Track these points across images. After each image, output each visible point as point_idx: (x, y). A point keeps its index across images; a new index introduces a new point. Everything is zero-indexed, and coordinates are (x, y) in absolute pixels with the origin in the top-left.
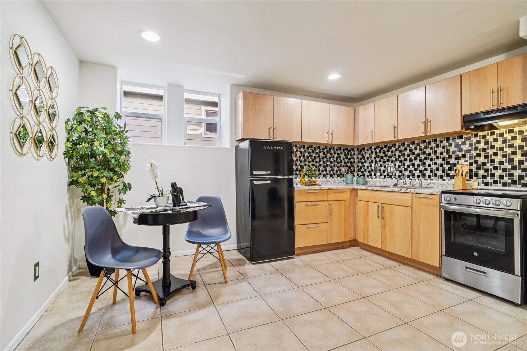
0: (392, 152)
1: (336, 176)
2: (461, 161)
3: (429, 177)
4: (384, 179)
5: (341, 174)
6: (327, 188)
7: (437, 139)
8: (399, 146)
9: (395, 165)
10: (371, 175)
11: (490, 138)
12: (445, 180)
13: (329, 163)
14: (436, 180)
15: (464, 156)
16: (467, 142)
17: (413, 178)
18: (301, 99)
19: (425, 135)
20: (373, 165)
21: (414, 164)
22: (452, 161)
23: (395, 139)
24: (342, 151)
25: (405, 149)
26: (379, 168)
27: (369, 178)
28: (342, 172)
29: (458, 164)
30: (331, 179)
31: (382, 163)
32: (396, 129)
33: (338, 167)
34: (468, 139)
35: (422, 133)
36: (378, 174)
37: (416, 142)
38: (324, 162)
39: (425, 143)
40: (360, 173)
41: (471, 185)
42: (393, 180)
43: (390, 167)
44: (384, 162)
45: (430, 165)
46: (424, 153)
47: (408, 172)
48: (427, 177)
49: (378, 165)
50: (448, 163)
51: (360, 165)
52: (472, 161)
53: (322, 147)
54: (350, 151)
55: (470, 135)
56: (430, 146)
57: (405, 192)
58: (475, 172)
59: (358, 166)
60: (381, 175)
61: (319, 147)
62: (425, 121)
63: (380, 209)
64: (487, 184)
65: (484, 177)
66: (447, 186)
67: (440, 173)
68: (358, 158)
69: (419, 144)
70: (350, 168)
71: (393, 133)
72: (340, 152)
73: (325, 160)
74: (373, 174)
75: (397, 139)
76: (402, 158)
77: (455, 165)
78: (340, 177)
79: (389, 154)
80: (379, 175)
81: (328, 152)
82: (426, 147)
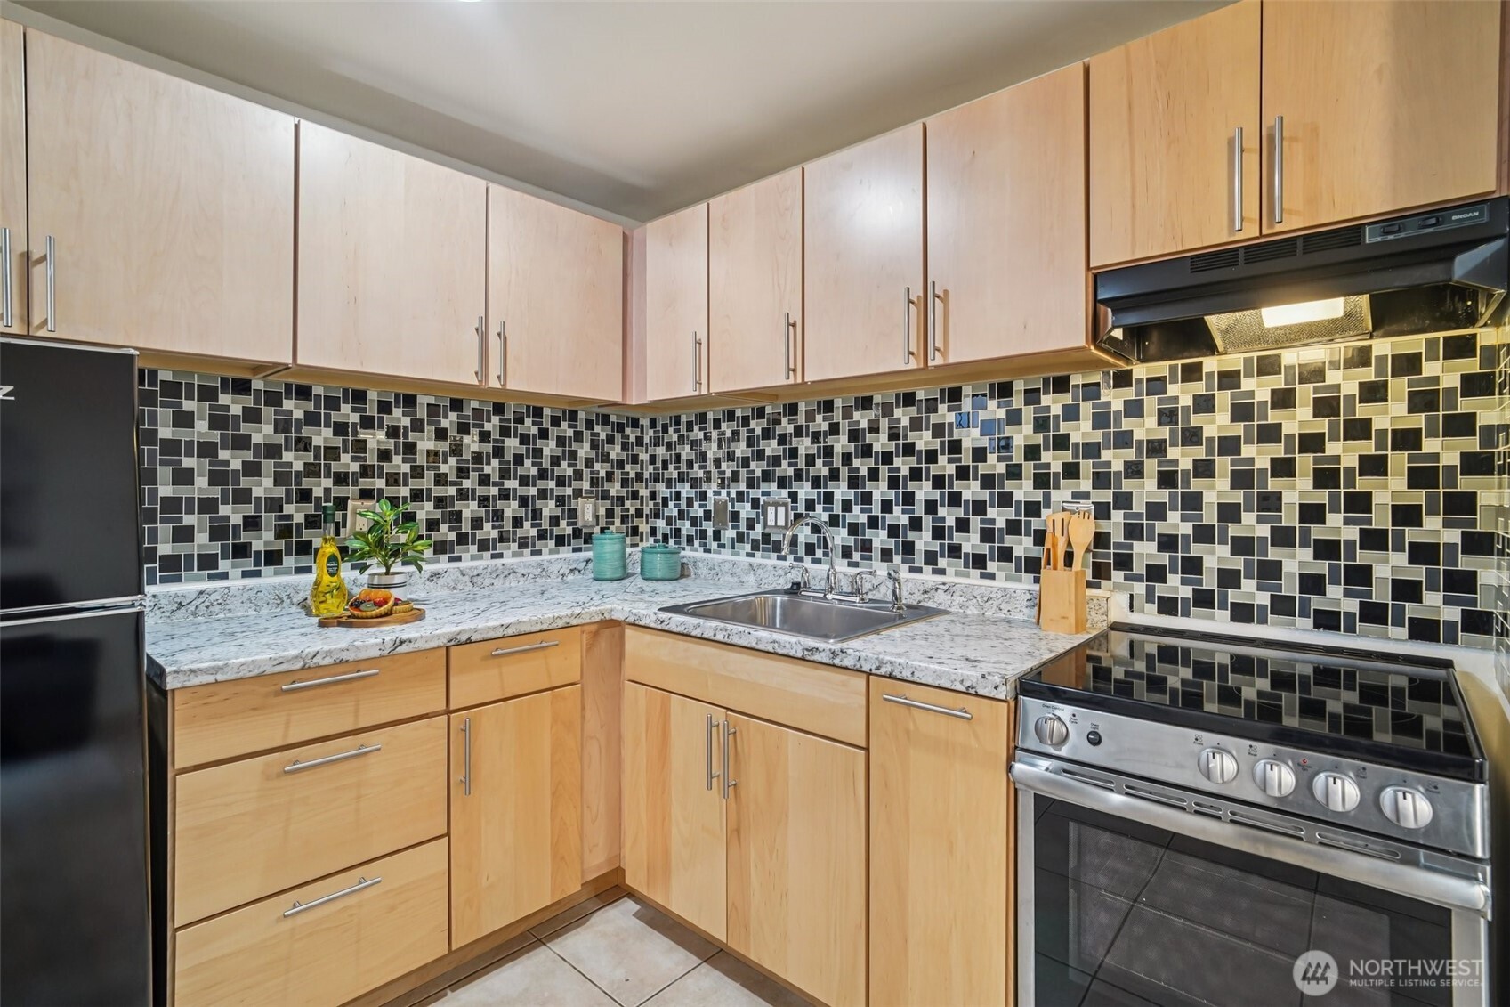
0: (782, 440)
1: (552, 544)
2: (1060, 495)
3: (931, 558)
4: (753, 556)
5: (577, 533)
6: (443, 642)
7: (960, 389)
8: (810, 416)
9: (794, 496)
10: (703, 535)
11: (1183, 394)
12: (992, 576)
13: (511, 484)
14: (957, 574)
15: (1071, 471)
16: (1086, 408)
17: (863, 558)
18: (294, 114)
19: (922, 366)
20: (710, 494)
21: (867, 499)
22: (1024, 491)
23: (791, 381)
24: (581, 426)
25: (834, 429)
26: (733, 507)
27: (696, 550)
28: (579, 525)
29: (1048, 506)
30: (527, 557)
31: (743, 486)
32: (796, 329)
33: (561, 501)
34: (1091, 391)
35: (911, 353)
36: (729, 533)
37: (877, 399)
38: (484, 480)
39: (914, 405)
40: (660, 524)
41: (1103, 610)
42: (787, 564)
43: (776, 504)
44: (751, 483)
45: (931, 507)
46: (909, 449)
47: (844, 532)
48: (919, 559)
49: (728, 493)
50: (1005, 500)
51: (661, 489)
52: (1106, 496)
53: (475, 404)
54: (620, 428)
55: (1096, 378)
56: (934, 419)
57: (834, 666)
58: (1118, 545)
59: (653, 496)
60: (740, 538)
61: (456, 405)
62: (921, 294)
63: (718, 738)
64: (1168, 606)
65: (1156, 574)
66: (1005, 607)
67: (971, 543)
68: (653, 459)
69: (887, 410)
70: (620, 500)
71: (784, 349)
72: (570, 433)
73: (492, 468)
74: (710, 533)
75: (799, 381)
76: (821, 469)
77: (1033, 509)
78: (571, 548)
79: (771, 447)
80: (733, 539)
81: (505, 432)
82: (916, 424)
